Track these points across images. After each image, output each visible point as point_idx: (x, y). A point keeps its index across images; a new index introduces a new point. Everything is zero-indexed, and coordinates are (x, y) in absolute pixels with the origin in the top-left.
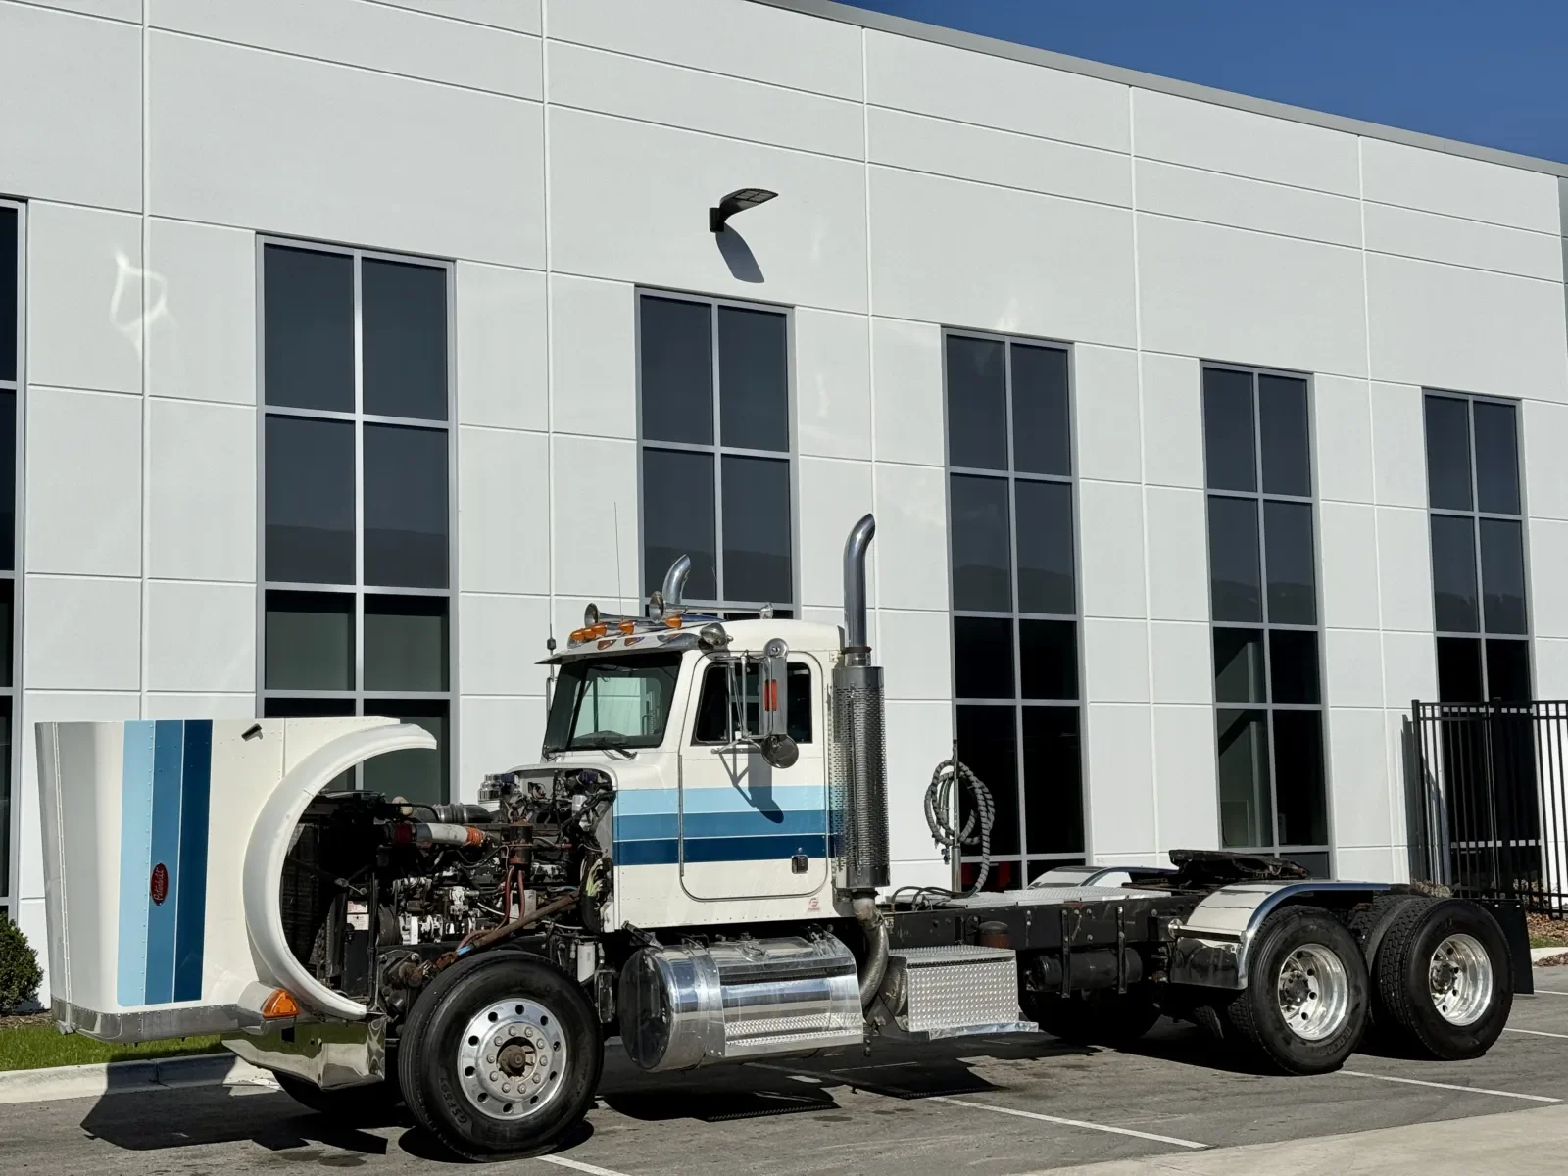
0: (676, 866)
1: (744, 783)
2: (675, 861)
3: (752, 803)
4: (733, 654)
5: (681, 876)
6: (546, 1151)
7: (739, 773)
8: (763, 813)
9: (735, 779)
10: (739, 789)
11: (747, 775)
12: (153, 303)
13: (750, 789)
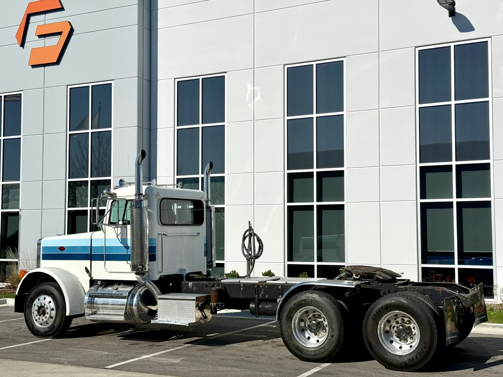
0: (103, 262)
1: (119, 237)
2: (104, 260)
3: (121, 243)
4: (118, 198)
5: (105, 265)
6: (51, 338)
7: (118, 234)
8: (124, 246)
9: (118, 236)
10: (118, 239)
11: (120, 235)
12: (256, 96)
13: (121, 239)
